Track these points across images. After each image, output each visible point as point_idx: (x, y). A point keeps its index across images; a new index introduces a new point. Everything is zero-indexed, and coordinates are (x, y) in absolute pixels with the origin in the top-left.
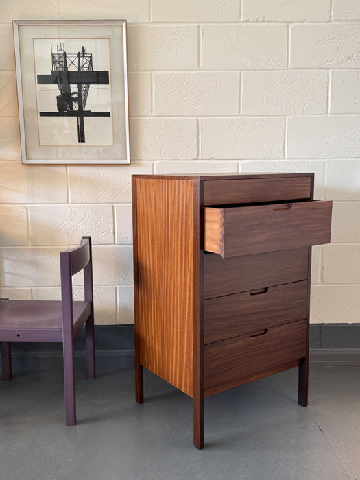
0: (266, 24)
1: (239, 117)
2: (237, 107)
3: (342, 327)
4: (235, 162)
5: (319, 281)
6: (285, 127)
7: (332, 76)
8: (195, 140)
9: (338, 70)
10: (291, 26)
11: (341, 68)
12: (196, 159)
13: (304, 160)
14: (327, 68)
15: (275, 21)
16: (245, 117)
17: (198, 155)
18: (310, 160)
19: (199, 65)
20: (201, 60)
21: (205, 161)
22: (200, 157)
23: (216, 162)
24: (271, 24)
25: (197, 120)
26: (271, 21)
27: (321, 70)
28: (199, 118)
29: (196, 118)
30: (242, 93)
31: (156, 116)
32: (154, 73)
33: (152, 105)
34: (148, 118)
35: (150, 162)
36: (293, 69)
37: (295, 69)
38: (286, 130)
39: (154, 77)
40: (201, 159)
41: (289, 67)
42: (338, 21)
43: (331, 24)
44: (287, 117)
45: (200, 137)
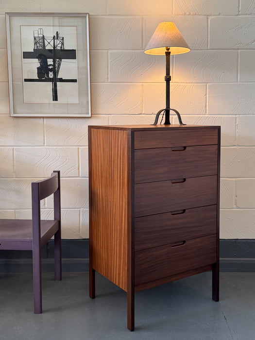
0: (192, 17)
1: (172, 84)
5: (234, 206)
6: (206, 91)
9: (245, 50)
10: (210, 18)
11: (248, 49)
12: (141, 114)
13: (221, 116)
14: (237, 49)
15: (198, 15)
16: (177, 84)
17: (142, 111)
18: (225, 116)
19: (142, 46)
20: (144, 42)
21: (147, 116)
24: (195, 17)
26: (195, 15)
27: (233, 50)
28: (143, 84)
29: (141, 84)
30: (174, 66)
31: (111, 82)
32: (110, 52)
33: (108, 74)
34: (105, 83)
35: (106, 115)
36: (212, 49)
37: (213, 49)
38: (207, 93)
39: (109, 54)
40: (144, 114)
41: (209, 48)
42: (245, 14)
43: (239, 17)
44: (208, 85)
45: (144, 98)
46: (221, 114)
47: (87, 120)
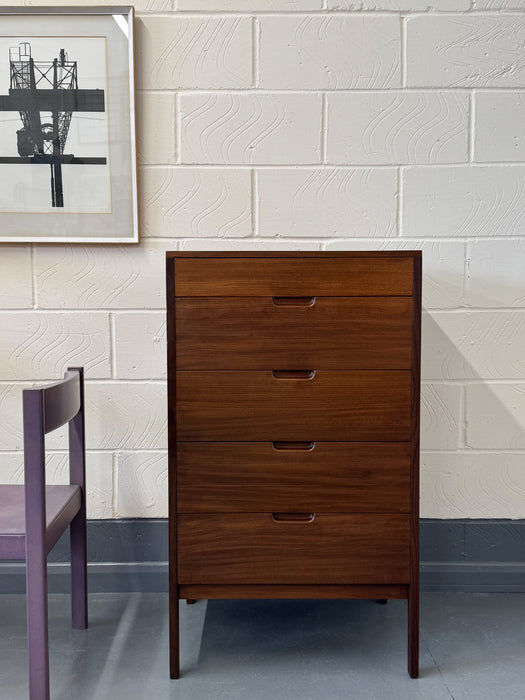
0: (366, 15)
1: (322, 168)
2: (319, 150)
3: (502, 525)
4: (316, 241)
5: (461, 445)
6: (398, 184)
7: (477, 100)
8: (249, 204)
9: (486, 91)
10: (407, 18)
11: (493, 88)
12: (250, 237)
13: (432, 240)
14: (469, 88)
15: (380, 11)
16: (332, 168)
17: (253, 230)
18: (441, 240)
19: (254, 81)
20: (257, 73)
21: (266, 240)
22: (257, 233)
23: (284, 241)
24: (373, 15)
25: (252, 171)
26: (373, 10)
27: (458, 91)
28: (256, 168)
29: (250, 168)
30: (326, 128)
31: (182, 164)
32: (181, 94)
33: (176, 146)
34: (169, 167)
35: (172, 240)
36: (411, 88)
37: (415, 88)
38: (401, 189)
39: (179, 101)
40: (258, 237)
41: (404, 86)
42: (485, 10)
43: (474, 14)
44: (402, 168)
45: (257, 200)
46: (432, 237)
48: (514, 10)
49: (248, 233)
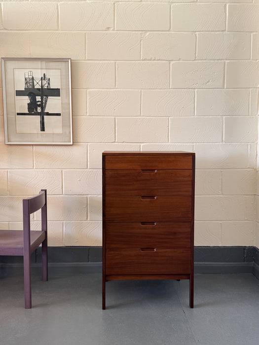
0: (157, 61)
1: (140, 117)
2: (139, 111)
4: (139, 144)
6: (169, 123)
7: (197, 93)
8: (114, 129)
9: (201, 90)
10: (172, 63)
11: (203, 88)
12: (114, 142)
13: (181, 144)
14: (194, 88)
15: (162, 60)
16: (144, 117)
17: (115, 140)
18: (184, 144)
19: (115, 86)
20: (117, 82)
21: (120, 144)
22: (116, 141)
23: (127, 144)
26: (159, 60)
27: (190, 90)
28: (116, 117)
29: (114, 117)
30: (142, 103)
31: (89, 116)
32: (88, 90)
33: (87, 109)
34: (84, 117)
35: (85, 143)
36: (173, 89)
37: (175, 89)
38: (170, 125)
39: (88, 93)
40: (117, 142)
41: (171, 88)
42: (200, 60)
43: (196, 61)
44: (170, 118)
45: (117, 129)
47: (69, 147)
48: (211, 60)
49: (114, 141)
